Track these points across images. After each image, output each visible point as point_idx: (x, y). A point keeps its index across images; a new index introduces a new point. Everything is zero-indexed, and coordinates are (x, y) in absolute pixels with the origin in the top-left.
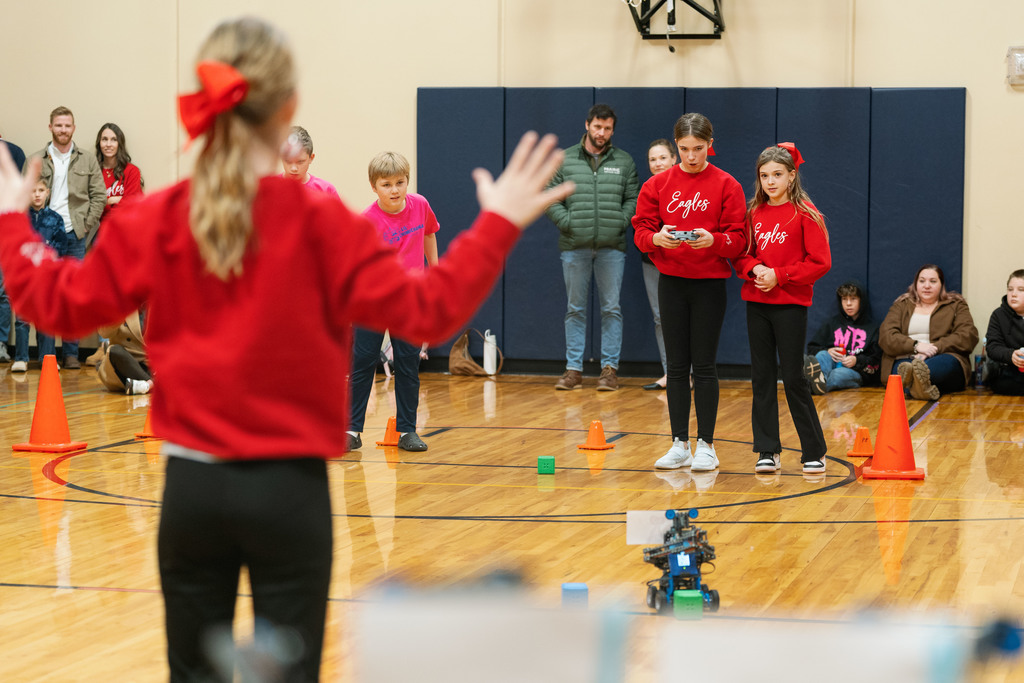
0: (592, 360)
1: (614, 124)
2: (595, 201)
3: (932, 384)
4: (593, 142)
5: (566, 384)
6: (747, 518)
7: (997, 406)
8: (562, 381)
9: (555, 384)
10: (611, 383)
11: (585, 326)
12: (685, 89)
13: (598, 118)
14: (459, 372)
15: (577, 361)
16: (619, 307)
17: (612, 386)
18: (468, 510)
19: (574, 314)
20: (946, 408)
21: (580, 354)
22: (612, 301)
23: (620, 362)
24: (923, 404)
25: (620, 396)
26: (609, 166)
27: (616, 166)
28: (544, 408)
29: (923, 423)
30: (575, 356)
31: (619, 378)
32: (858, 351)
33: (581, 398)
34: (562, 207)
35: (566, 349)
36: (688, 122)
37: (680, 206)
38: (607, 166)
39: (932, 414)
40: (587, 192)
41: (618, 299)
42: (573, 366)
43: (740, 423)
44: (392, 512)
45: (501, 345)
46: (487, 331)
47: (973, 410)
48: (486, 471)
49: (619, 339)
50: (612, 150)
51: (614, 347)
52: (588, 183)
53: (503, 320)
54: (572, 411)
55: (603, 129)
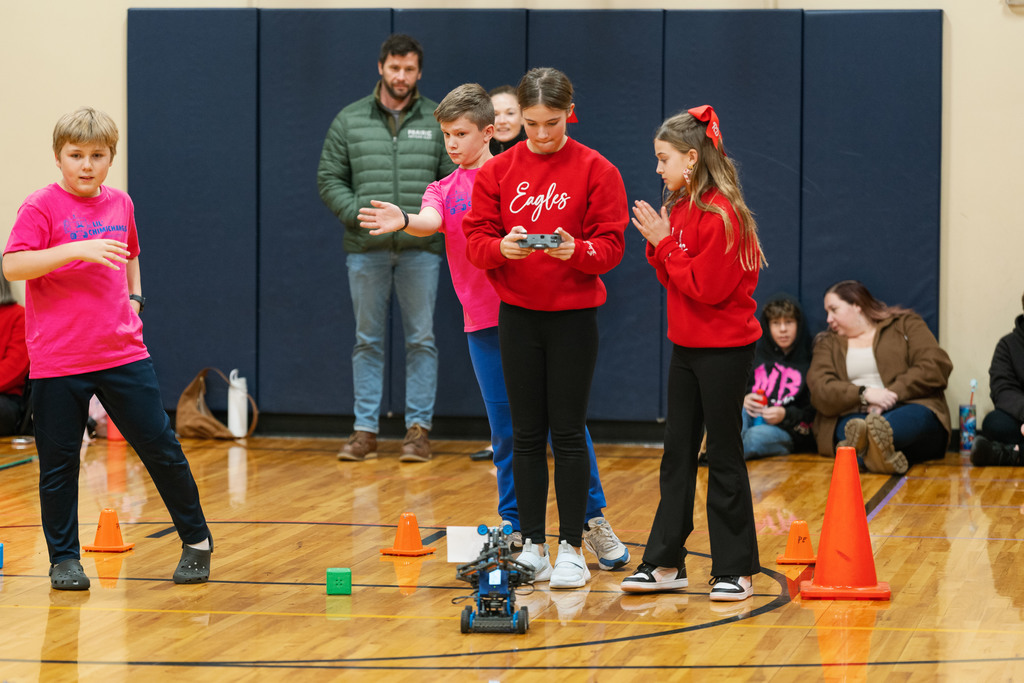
0: (390, 414)
1: (420, 63)
2: (395, 180)
3: (897, 450)
4: (390, 90)
5: (354, 453)
6: (637, 661)
7: (993, 483)
8: (348, 448)
9: (338, 451)
10: (420, 450)
11: (381, 365)
12: (528, 12)
13: (393, 54)
14: (192, 434)
15: (371, 418)
16: (432, 336)
17: (422, 454)
18: (231, 651)
19: (365, 347)
20: (918, 487)
21: (374, 407)
22: (422, 329)
23: (435, 418)
24: (884, 480)
25: (435, 470)
26: (415, 128)
27: (427, 127)
28: (325, 490)
29: (884, 511)
30: (366, 410)
31: (432, 442)
32: (786, 400)
33: (376, 475)
34: (345, 189)
35: (354, 400)
36: (537, 83)
37: (527, 203)
38: (412, 128)
39: (898, 493)
40: (382, 168)
41: (431, 325)
42: (364, 425)
43: (616, 513)
44: (121, 654)
45: (254, 391)
46: (234, 372)
47: (954, 488)
48: (252, 589)
49: (432, 385)
50: (419, 103)
51: (425, 395)
52: (384, 154)
53: (257, 355)
54: (365, 493)
55: (402, 71)
